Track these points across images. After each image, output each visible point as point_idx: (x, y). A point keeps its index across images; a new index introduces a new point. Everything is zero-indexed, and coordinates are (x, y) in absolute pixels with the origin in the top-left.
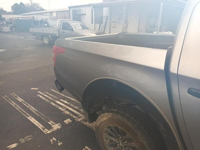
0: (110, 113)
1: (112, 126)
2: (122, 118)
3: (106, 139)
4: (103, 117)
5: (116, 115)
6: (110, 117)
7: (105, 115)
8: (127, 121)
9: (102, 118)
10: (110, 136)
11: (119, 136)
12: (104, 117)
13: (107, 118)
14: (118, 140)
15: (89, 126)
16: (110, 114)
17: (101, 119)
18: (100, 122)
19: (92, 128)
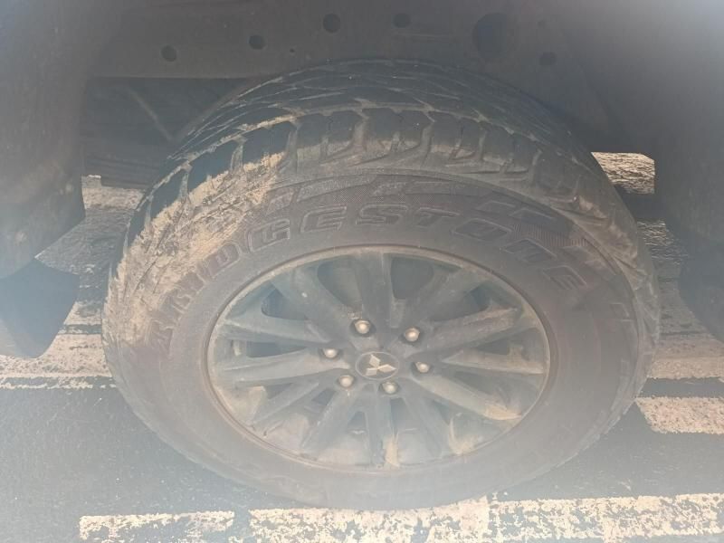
0: (250, 166)
1: (294, 270)
2: (410, 144)
3: (238, 391)
4: (183, 241)
5: (331, 149)
6: (272, 193)
7: (197, 210)
8: (462, 153)
9: (172, 249)
10: (266, 360)
11: (353, 316)
12: (190, 231)
13: (231, 231)
14: (339, 355)
15: (8, 380)
16: (253, 175)
17: (166, 260)
18: (156, 302)
19: (39, 381)
